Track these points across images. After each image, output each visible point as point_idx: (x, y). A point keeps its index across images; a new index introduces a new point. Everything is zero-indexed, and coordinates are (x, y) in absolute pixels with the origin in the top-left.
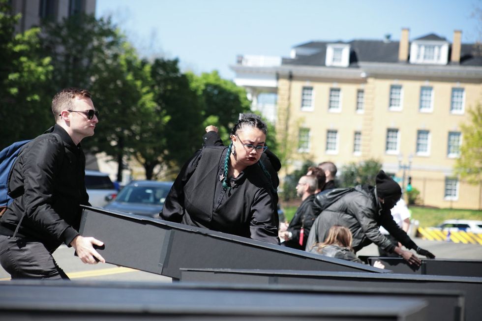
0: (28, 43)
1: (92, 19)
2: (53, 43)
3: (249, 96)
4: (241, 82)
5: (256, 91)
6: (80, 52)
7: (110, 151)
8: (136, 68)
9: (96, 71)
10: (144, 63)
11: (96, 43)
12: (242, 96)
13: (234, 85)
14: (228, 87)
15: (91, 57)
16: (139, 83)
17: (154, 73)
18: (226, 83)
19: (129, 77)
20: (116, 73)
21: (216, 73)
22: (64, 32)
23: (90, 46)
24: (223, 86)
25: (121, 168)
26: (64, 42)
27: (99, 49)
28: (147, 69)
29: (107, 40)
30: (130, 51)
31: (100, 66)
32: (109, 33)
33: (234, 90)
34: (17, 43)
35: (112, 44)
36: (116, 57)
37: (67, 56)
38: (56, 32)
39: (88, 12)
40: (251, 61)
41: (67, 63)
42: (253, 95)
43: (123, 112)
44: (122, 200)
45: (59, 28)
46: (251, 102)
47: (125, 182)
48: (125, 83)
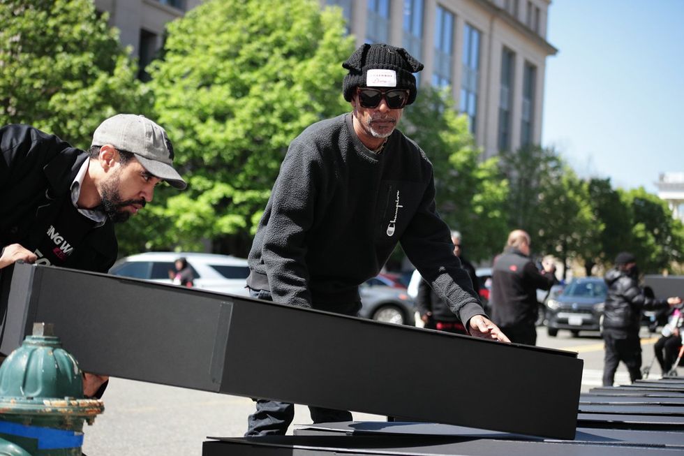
0: (490, 170)
1: (539, 148)
2: (509, 169)
3: (671, 207)
4: (663, 196)
5: (677, 202)
6: (530, 175)
7: (556, 255)
8: (575, 187)
9: (543, 190)
10: (582, 182)
11: (542, 167)
12: (664, 207)
13: (658, 198)
14: (653, 200)
15: (539, 179)
16: (578, 199)
17: (590, 189)
18: (651, 196)
19: (570, 194)
20: (559, 191)
21: (642, 189)
22: (518, 160)
23: (537, 171)
24: (649, 199)
25: (566, 269)
26: (518, 167)
27: (545, 172)
28: (585, 187)
29: (552, 164)
30: (571, 173)
31: (547, 186)
32: (553, 158)
33: (657, 202)
34: (480, 170)
35: (554, 169)
36: (559, 178)
37: (520, 180)
38: (511, 161)
39: (536, 142)
40: (672, 178)
41: (520, 184)
42: (674, 205)
43: (566, 223)
44: (567, 294)
45: (513, 157)
46: (672, 212)
47: (568, 280)
48: (567, 199)
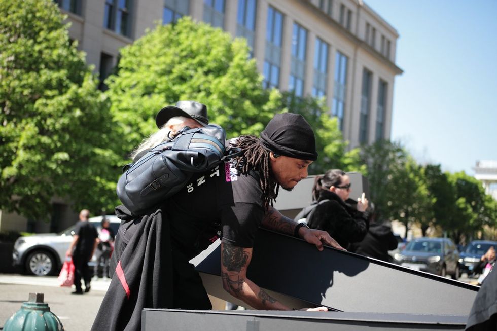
0: (353, 158)
1: (389, 142)
2: (366, 157)
3: (484, 186)
4: (478, 177)
5: (488, 182)
6: (383, 161)
7: (400, 220)
8: (416, 171)
9: (391, 172)
10: (420, 167)
11: (391, 155)
12: (479, 186)
13: (475, 179)
14: (471, 180)
15: (388, 165)
16: (417, 179)
17: (426, 173)
18: (469, 177)
19: (411, 176)
20: (403, 175)
21: (463, 172)
22: (373, 150)
23: (387, 159)
24: (468, 180)
25: (407, 230)
26: (373, 156)
27: (393, 160)
28: (422, 171)
29: (398, 154)
30: (412, 161)
31: (395, 170)
32: (399, 150)
33: (475, 182)
34: (346, 158)
35: (400, 157)
36: (403, 164)
37: (375, 165)
38: (368, 151)
39: (387, 138)
40: (485, 164)
41: (374, 168)
42: (486, 184)
43: (408, 196)
44: (408, 249)
45: (370, 148)
46: (485, 189)
47: (409, 238)
48: (409, 179)
